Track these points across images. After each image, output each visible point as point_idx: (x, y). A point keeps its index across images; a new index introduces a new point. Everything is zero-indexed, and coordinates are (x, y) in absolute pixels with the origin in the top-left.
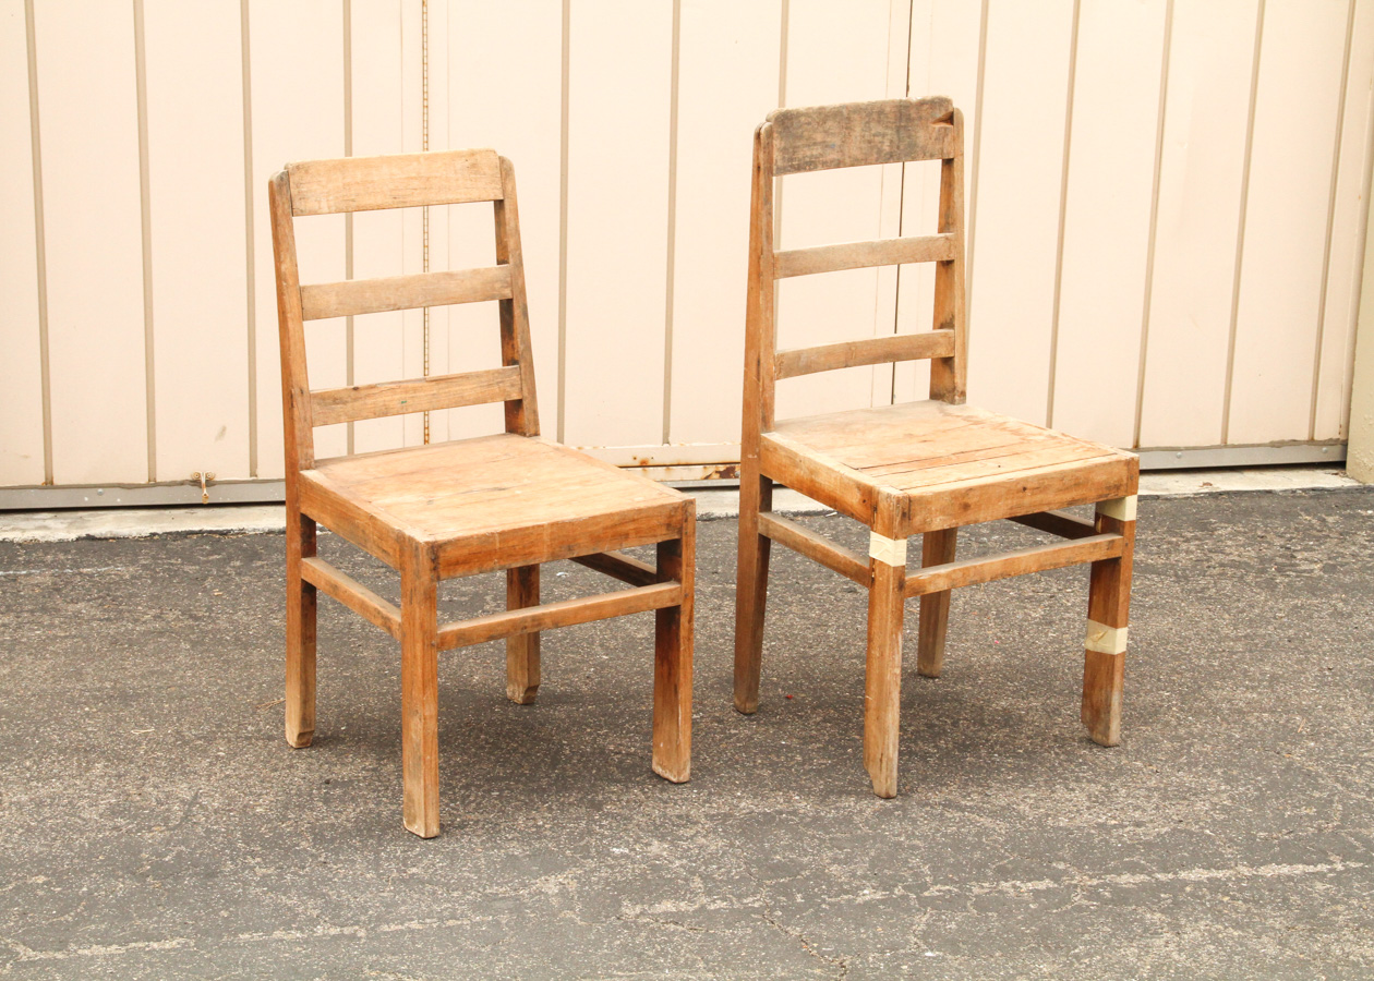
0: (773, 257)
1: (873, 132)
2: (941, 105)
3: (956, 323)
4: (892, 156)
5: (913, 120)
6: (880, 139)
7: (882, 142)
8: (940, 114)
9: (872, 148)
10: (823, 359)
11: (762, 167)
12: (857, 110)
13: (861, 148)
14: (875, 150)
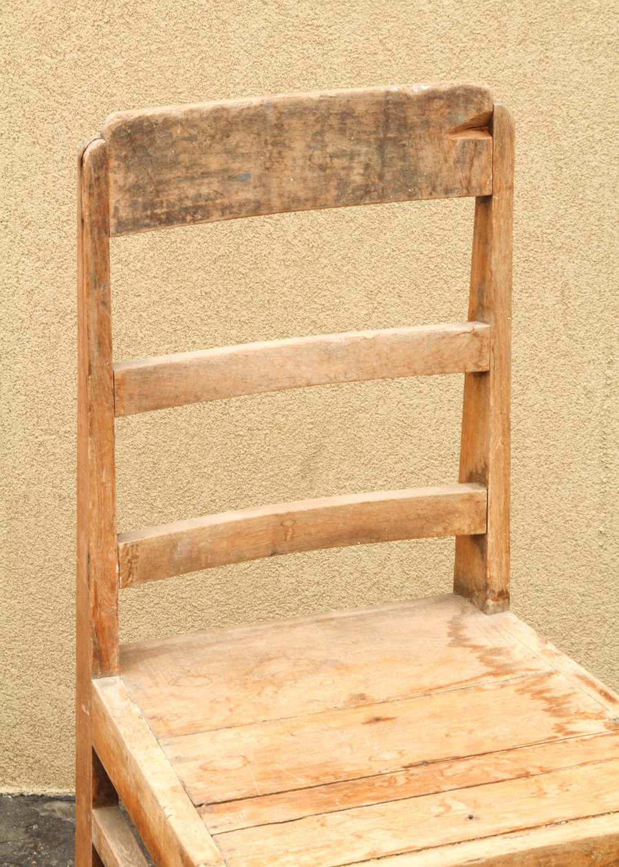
0: (113, 377)
1: (330, 149)
2: (468, 101)
3: (491, 477)
4: (368, 192)
5: (413, 126)
6: (344, 162)
7: (349, 168)
8: (465, 116)
9: (327, 179)
10: (224, 544)
11: (86, 221)
12: (298, 110)
13: (304, 180)
14: (334, 183)
